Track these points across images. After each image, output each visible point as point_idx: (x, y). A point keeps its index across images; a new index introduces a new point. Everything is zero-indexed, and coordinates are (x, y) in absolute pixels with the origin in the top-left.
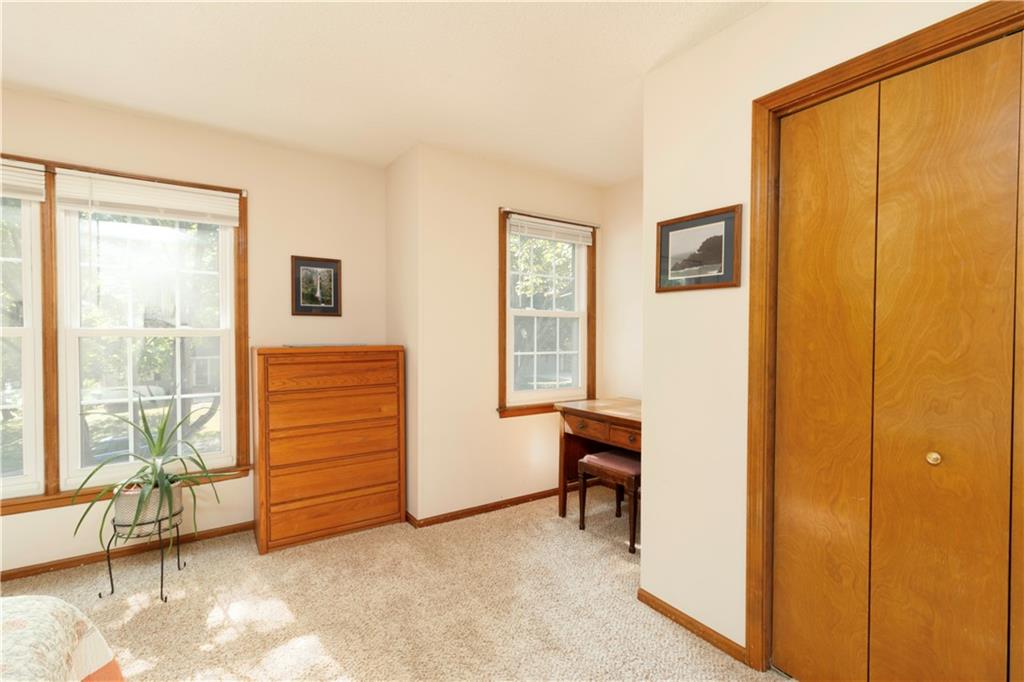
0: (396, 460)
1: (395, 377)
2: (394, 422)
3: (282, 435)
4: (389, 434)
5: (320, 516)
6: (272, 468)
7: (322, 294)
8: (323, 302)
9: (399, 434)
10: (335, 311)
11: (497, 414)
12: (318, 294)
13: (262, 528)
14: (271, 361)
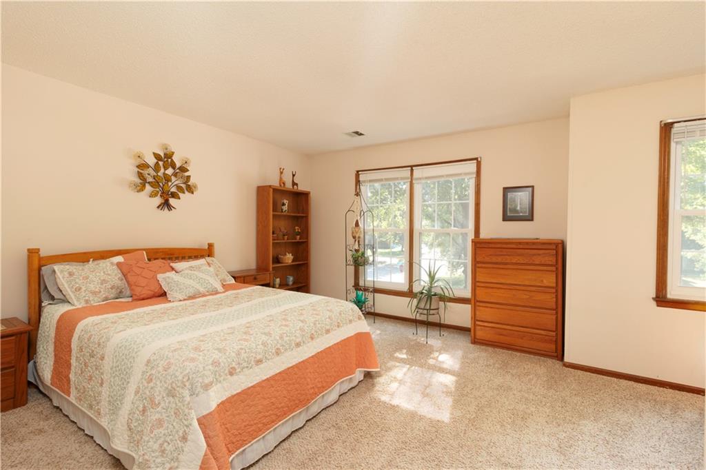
0: (554, 317)
1: (554, 261)
2: (554, 290)
3: (483, 285)
4: (550, 300)
5: (501, 335)
6: (478, 301)
7: (521, 208)
8: (522, 213)
9: (557, 300)
10: (530, 218)
11: (654, 303)
12: (518, 208)
13: (472, 331)
14: (478, 245)
